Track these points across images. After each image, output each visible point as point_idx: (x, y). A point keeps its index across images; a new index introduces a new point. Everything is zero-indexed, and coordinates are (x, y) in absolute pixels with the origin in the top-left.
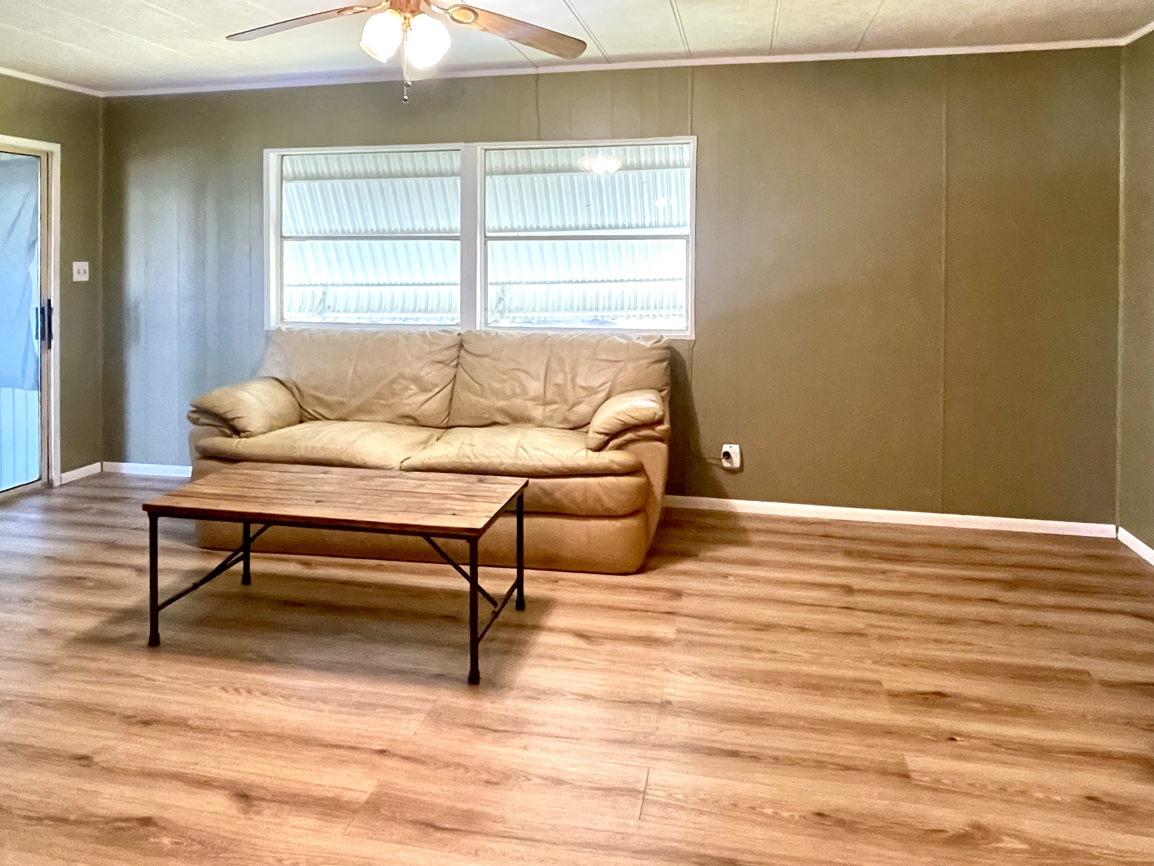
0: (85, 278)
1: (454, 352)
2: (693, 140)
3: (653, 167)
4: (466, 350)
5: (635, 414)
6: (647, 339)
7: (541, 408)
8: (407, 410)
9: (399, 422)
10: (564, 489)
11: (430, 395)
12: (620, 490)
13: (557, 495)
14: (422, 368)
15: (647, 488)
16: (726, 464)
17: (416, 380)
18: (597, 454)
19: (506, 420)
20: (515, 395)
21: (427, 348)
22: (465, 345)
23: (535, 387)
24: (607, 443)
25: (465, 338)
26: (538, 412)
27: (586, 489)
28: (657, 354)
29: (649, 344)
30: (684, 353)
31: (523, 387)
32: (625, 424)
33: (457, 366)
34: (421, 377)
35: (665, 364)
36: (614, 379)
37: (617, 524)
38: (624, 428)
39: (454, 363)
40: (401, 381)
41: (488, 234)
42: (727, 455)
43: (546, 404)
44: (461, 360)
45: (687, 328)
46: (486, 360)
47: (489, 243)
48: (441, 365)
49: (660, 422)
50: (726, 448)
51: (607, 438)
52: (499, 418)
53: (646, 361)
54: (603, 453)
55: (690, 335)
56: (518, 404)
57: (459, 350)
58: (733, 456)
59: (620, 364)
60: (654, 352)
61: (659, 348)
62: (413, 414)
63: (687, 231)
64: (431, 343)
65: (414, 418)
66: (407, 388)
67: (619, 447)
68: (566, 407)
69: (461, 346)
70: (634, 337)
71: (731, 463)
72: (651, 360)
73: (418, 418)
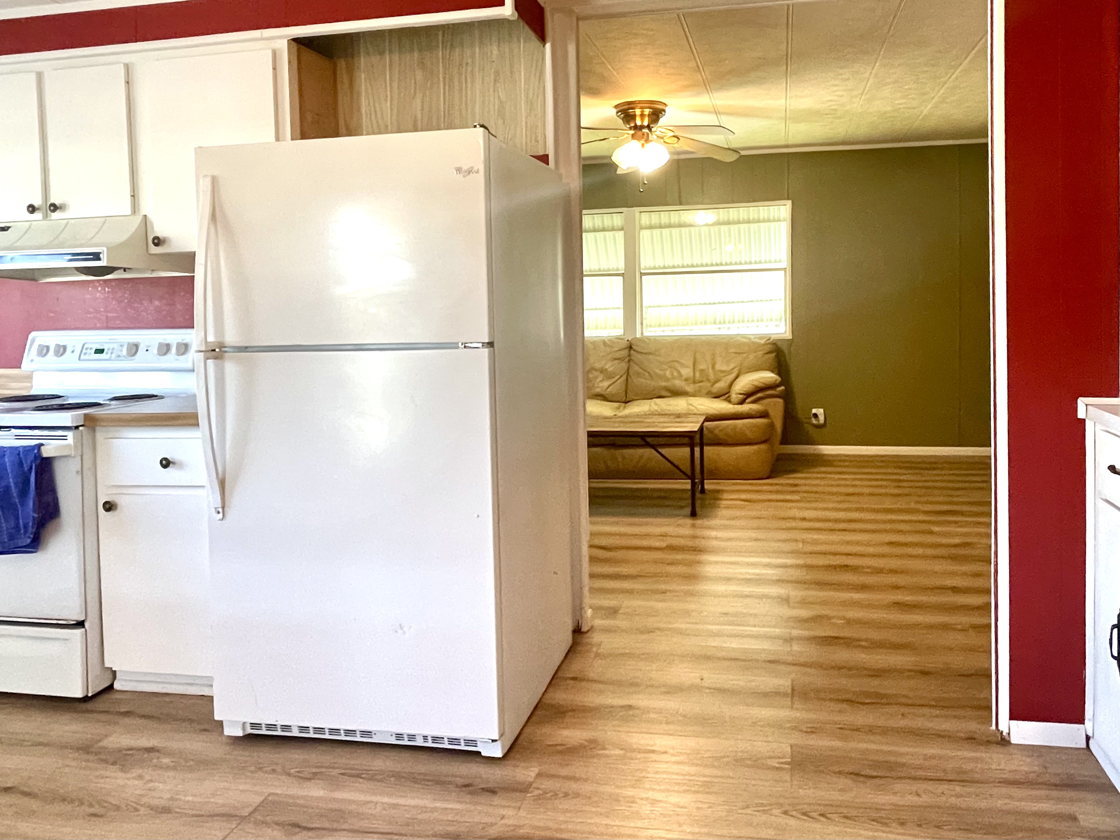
1: (625, 353)
2: (789, 203)
3: (759, 221)
4: (634, 350)
5: (763, 381)
6: (761, 338)
7: (692, 386)
8: (598, 390)
9: (595, 398)
10: (720, 428)
11: (614, 380)
12: (756, 426)
13: (716, 432)
14: (606, 364)
15: (772, 425)
16: (814, 421)
17: (602, 371)
18: (740, 406)
19: (669, 394)
20: (674, 378)
21: (608, 350)
22: (634, 347)
23: (686, 372)
24: (746, 399)
25: (633, 342)
26: (689, 388)
27: (735, 427)
28: (769, 348)
29: (763, 342)
30: (784, 348)
31: (679, 372)
32: (757, 387)
33: (629, 361)
34: (606, 369)
35: (774, 354)
36: (741, 365)
37: (755, 447)
38: (757, 389)
39: (627, 360)
40: (594, 372)
41: (642, 271)
42: (816, 416)
43: (694, 382)
44: (632, 358)
45: (786, 331)
46: (651, 357)
47: (643, 277)
48: (618, 361)
49: (778, 386)
50: (814, 411)
51: (745, 397)
52: (664, 393)
53: (762, 353)
54: (743, 406)
55: (788, 336)
56: (678, 383)
57: (630, 351)
58: (820, 416)
59: (744, 355)
60: (765, 347)
61: (769, 344)
62: (603, 393)
63: (785, 265)
64: (611, 347)
65: (603, 396)
66: (596, 378)
67: (753, 402)
68: (709, 385)
69: (631, 347)
70: (752, 337)
71: (819, 421)
72: (765, 352)
73: (607, 396)
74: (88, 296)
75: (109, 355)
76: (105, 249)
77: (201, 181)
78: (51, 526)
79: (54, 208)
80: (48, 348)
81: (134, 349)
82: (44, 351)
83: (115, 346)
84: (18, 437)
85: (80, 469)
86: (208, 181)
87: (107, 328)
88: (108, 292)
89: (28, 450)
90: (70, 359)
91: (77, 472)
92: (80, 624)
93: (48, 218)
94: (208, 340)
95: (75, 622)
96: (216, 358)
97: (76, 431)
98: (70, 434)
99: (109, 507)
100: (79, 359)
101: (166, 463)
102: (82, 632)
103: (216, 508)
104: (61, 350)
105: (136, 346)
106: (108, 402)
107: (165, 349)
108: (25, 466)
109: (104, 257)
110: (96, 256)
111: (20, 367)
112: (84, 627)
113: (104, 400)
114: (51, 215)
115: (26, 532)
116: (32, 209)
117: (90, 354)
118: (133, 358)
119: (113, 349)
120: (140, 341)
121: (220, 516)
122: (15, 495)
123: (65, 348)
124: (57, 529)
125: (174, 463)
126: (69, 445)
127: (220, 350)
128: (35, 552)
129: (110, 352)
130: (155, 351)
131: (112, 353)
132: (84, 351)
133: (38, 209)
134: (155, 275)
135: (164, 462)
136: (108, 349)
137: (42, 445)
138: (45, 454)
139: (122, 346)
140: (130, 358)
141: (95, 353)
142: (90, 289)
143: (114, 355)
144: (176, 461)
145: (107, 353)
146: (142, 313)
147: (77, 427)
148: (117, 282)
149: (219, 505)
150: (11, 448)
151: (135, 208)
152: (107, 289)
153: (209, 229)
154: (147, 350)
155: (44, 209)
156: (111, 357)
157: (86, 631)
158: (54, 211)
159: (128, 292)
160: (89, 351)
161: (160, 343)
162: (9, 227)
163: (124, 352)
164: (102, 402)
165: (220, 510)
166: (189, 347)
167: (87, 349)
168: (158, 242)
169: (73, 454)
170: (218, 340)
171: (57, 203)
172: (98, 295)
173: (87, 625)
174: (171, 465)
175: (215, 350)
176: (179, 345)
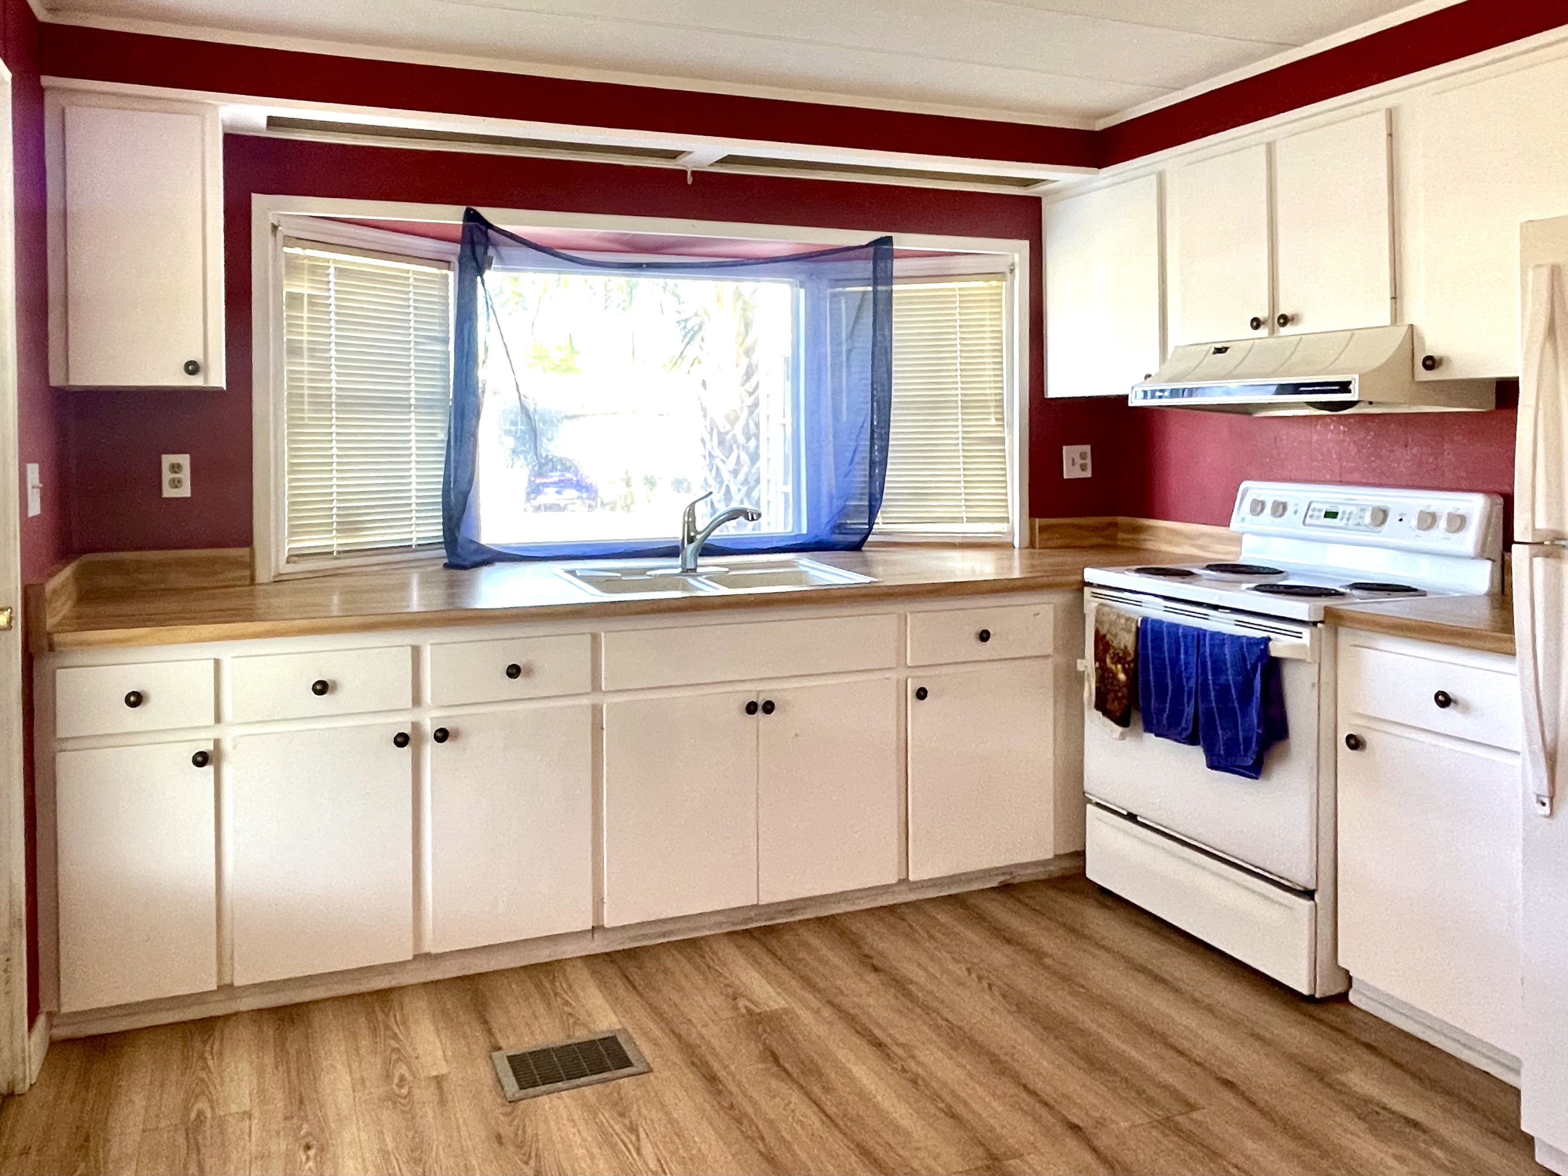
74: (1315, 437)
75: (1344, 521)
76: (1357, 377)
77: (1530, 274)
78: (1277, 749)
79: (1285, 320)
80: (1263, 503)
81: (1381, 516)
82: (1258, 507)
83: (1354, 509)
84: (1239, 623)
85: (1316, 680)
86: (1545, 273)
87: (1341, 483)
88: (1344, 432)
89: (1253, 643)
90: (1291, 521)
91: (1313, 685)
92: (1309, 894)
93: (1275, 335)
94: (1538, 526)
95: (1302, 889)
96: (1547, 556)
97: (1314, 629)
98: (1306, 632)
99: (1355, 743)
100: (1304, 522)
101: (1444, 700)
102: (1310, 906)
103: (1538, 796)
104: (1280, 509)
105: (1385, 513)
106: (1348, 591)
107: (1428, 520)
108: (1248, 663)
109: (1355, 387)
110: (1344, 387)
111: (1229, 526)
112: (1313, 899)
113: (1341, 587)
114: (1278, 330)
115: (1246, 751)
116: (1256, 323)
117: (1318, 517)
118: (1379, 529)
119: (1351, 513)
120: (1390, 506)
121: (1546, 810)
122: (1234, 697)
123: (1284, 506)
124: (1285, 756)
125: (1456, 702)
126: (1303, 646)
127: (1552, 544)
128: (1257, 778)
129: (1346, 516)
130: (1414, 522)
131: (1348, 519)
132: (1310, 513)
133: (1264, 323)
134: (1415, 410)
135: (1440, 698)
136: (1344, 512)
137: (1269, 639)
138: (1273, 654)
139: (1363, 510)
140: (1375, 529)
141: (1325, 516)
142: (1318, 427)
143: (1351, 522)
144: (1460, 700)
145: (1342, 519)
146: (1393, 464)
147: (1315, 624)
148: (1357, 418)
149: (1544, 790)
150: (1232, 636)
151: (1396, 316)
152: (1342, 428)
153: (1543, 348)
154: (1401, 520)
155: (1270, 323)
156: (1347, 524)
157: (1316, 906)
158: (1284, 325)
159: (1372, 433)
160: (1316, 513)
161: (1421, 512)
162: (1226, 349)
163: (1367, 519)
164: (1342, 590)
165: (1546, 801)
166: (1468, 520)
167: (1314, 510)
168: (1431, 363)
169: (1309, 660)
170: (1553, 527)
171: (1288, 312)
172: (1330, 435)
173: (1317, 896)
174: (1452, 704)
175: (1542, 543)
176: (1451, 517)
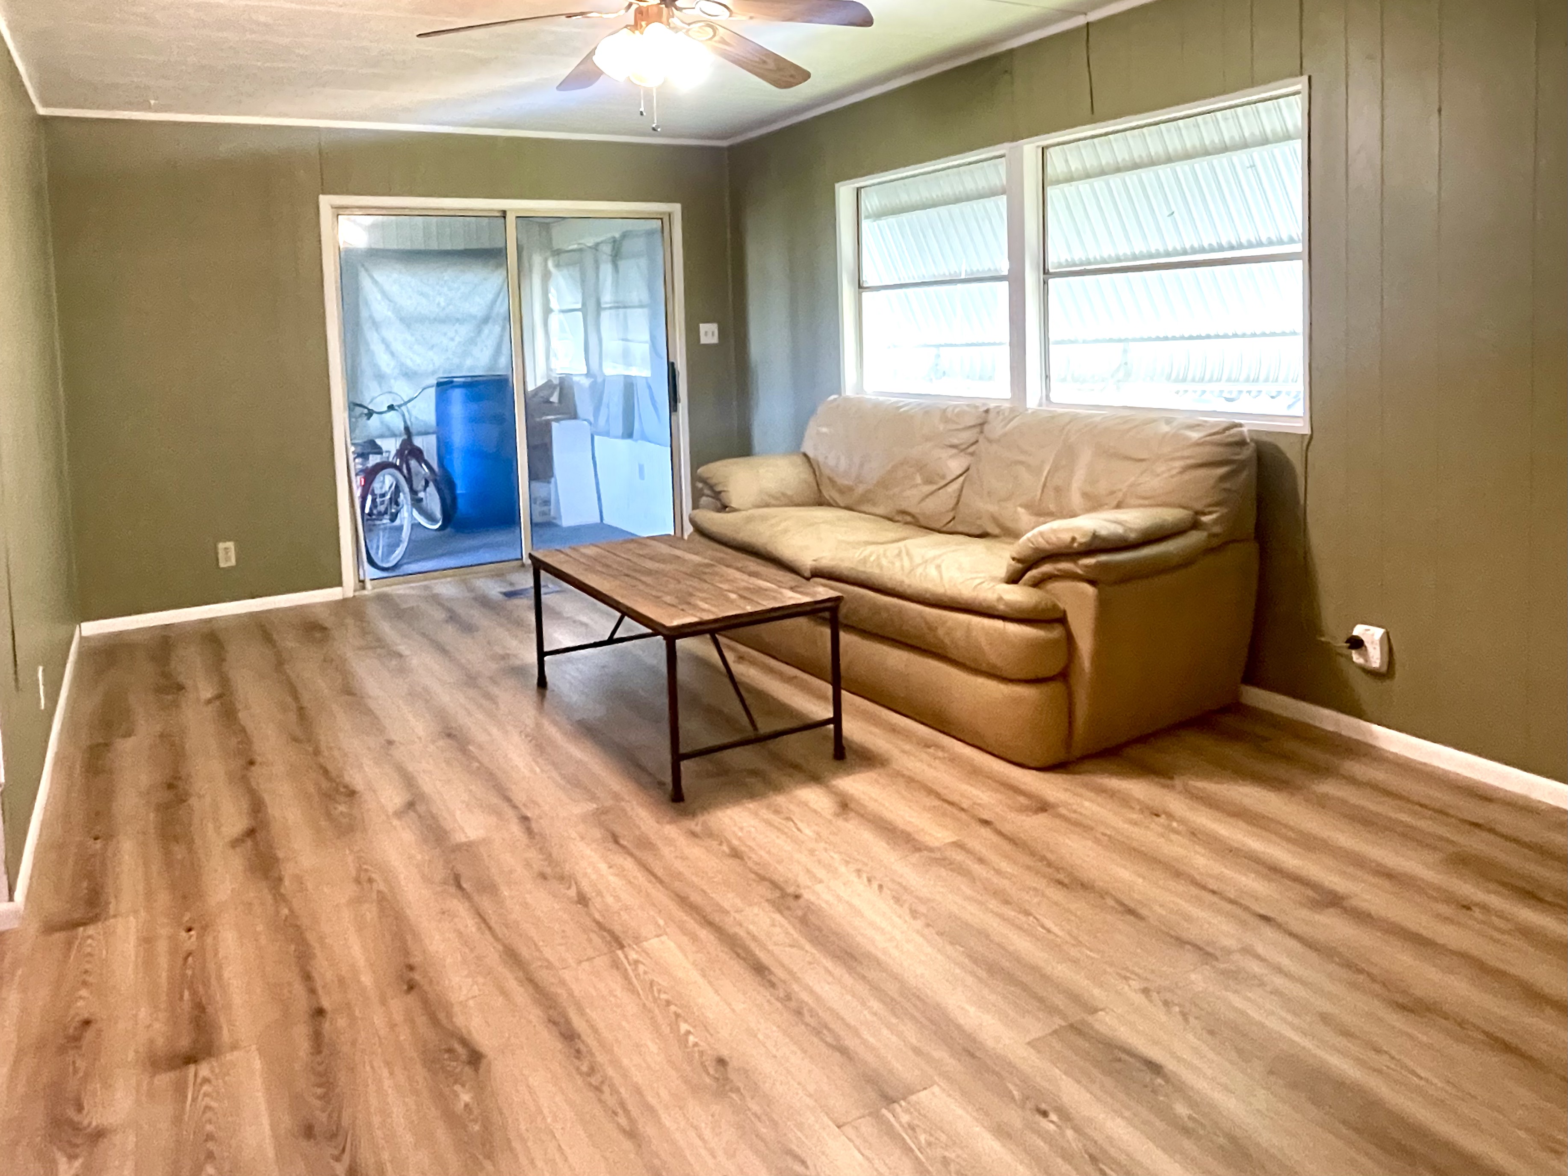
0: (714, 340)
1: (971, 435)
8: (907, 504)
9: (897, 518)
11: (935, 487)
14: (930, 452)
16: (1356, 657)
17: (921, 468)
21: (942, 426)
24: (1023, 574)
30: (1294, 455)
33: (974, 452)
34: (928, 464)
41: (1051, 270)
42: (1357, 643)
44: (978, 447)
47: (1051, 282)
48: (954, 451)
50: (1359, 631)
55: (1303, 427)
57: (980, 433)
58: (1370, 647)
62: (912, 511)
63: (1299, 247)
64: (948, 421)
65: (913, 516)
66: (910, 477)
67: (1037, 583)
69: (982, 427)
71: (1366, 658)
73: (917, 516)
